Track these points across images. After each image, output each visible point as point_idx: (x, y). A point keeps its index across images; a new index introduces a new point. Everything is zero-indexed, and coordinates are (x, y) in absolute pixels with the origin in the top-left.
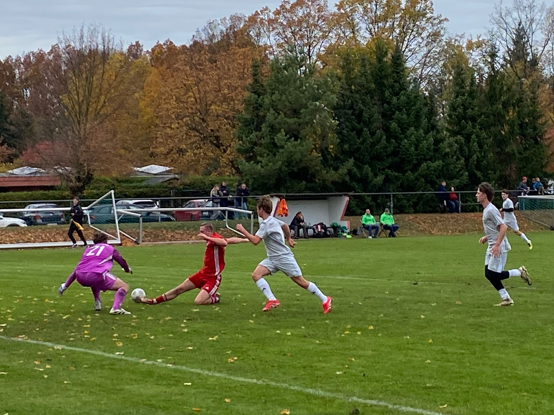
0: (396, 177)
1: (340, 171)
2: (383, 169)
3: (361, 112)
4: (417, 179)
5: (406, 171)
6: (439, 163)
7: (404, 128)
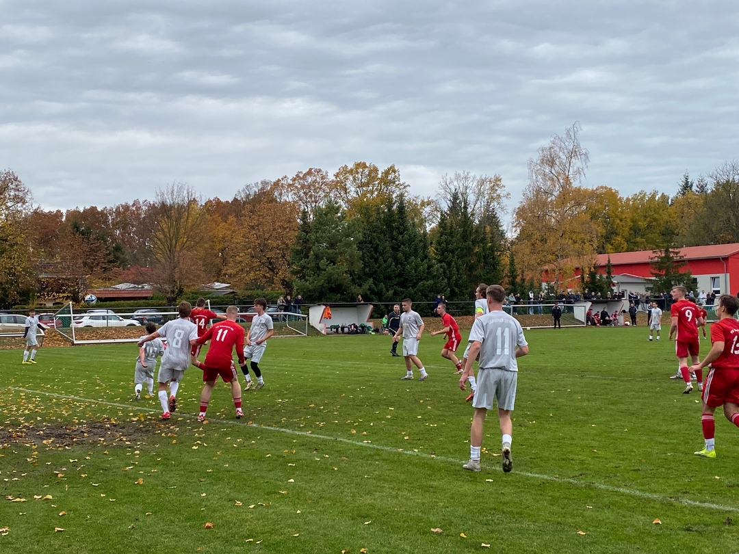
0: (401, 292)
1: (364, 287)
2: (393, 286)
3: (378, 245)
4: (416, 293)
5: (409, 287)
6: (430, 282)
7: (407, 257)
